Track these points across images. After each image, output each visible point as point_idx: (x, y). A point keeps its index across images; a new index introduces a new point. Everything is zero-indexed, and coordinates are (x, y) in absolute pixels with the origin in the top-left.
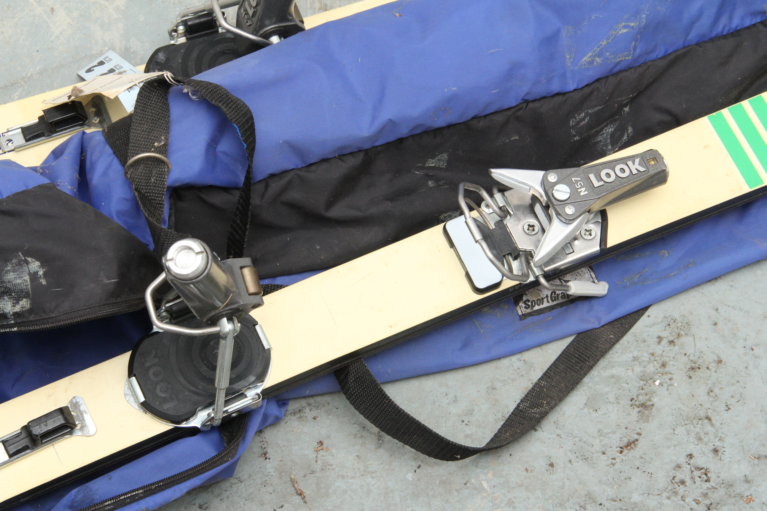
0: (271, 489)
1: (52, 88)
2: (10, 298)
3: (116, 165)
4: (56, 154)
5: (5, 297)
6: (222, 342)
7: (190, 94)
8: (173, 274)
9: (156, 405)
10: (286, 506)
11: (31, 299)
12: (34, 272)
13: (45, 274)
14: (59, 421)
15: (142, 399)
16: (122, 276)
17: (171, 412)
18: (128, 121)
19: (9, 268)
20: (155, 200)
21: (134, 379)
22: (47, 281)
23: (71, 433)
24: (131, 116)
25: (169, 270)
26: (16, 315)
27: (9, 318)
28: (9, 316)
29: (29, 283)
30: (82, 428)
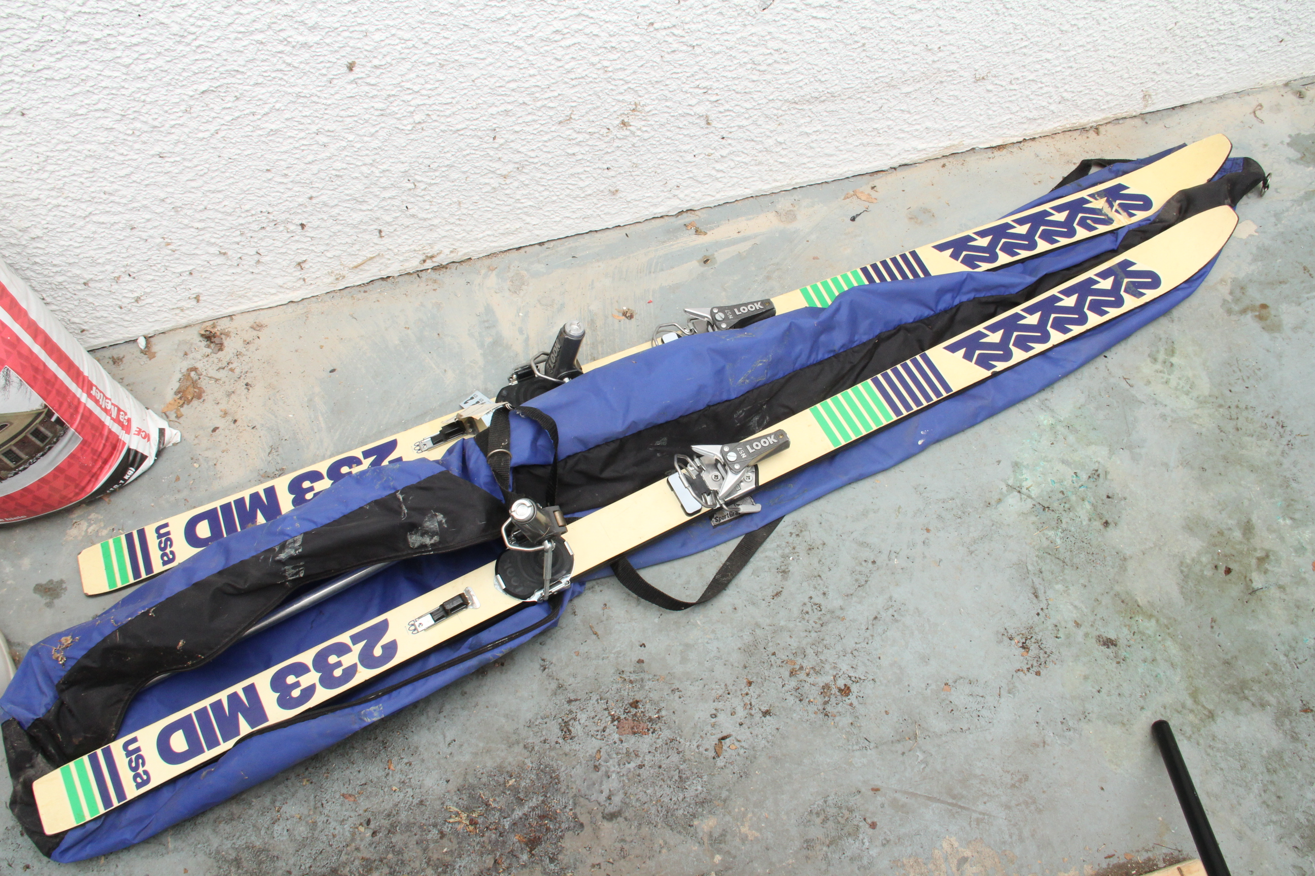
0: (579, 632)
1: (446, 414)
2: (428, 536)
3: (482, 456)
4: (450, 451)
5: (425, 536)
6: (546, 554)
7: (520, 415)
8: (516, 519)
9: (512, 590)
10: (588, 641)
11: (439, 536)
12: (440, 521)
13: (446, 522)
14: (460, 601)
15: (504, 587)
16: (489, 520)
17: (521, 594)
18: (487, 432)
19: (427, 519)
20: (504, 475)
21: (498, 576)
22: (447, 526)
23: (466, 607)
24: (488, 429)
25: (513, 517)
26: (432, 545)
28: (428, 546)
29: (438, 527)
30: (473, 604)
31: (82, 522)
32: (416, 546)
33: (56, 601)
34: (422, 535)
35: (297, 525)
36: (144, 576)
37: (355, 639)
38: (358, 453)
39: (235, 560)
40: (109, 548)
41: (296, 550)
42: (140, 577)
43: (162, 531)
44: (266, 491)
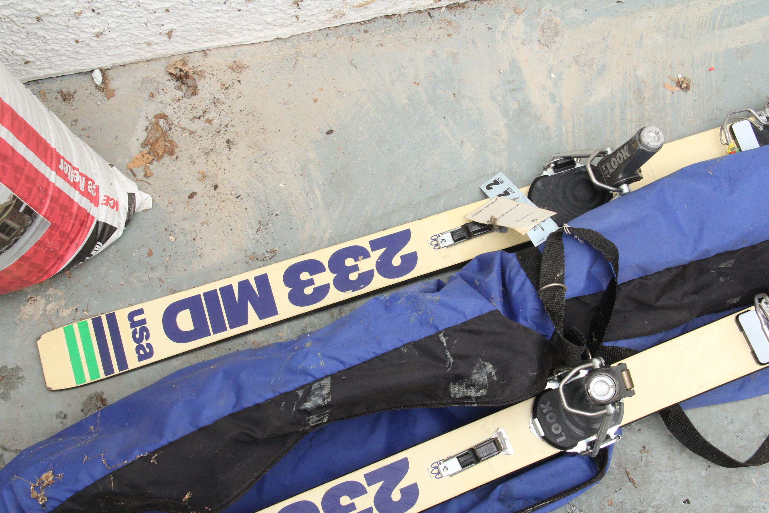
0: (613, 477)
2: (474, 388)
5: (471, 388)
6: (607, 417)
7: (579, 239)
9: (552, 438)
10: (623, 488)
11: (487, 390)
12: (490, 373)
13: (496, 373)
14: (492, 445)
18: (536, 254)
19: (475, 371)
20: (557, 313)
21: (536, 420)
22: (497, 378)
23: (499, 453)
26: (477, 398)
27: (472, 399)
28: (472, 398)
29: (487, 380)
31: (39, 298)
32: (458, 396)
33: (12, 392)
34: (467, 387)
35: (322, 363)
36: (117, 371)
38: (364, 242)
40: (73, 334)
41: (324, 399)
42: (113, 372)
43: (136, 318)
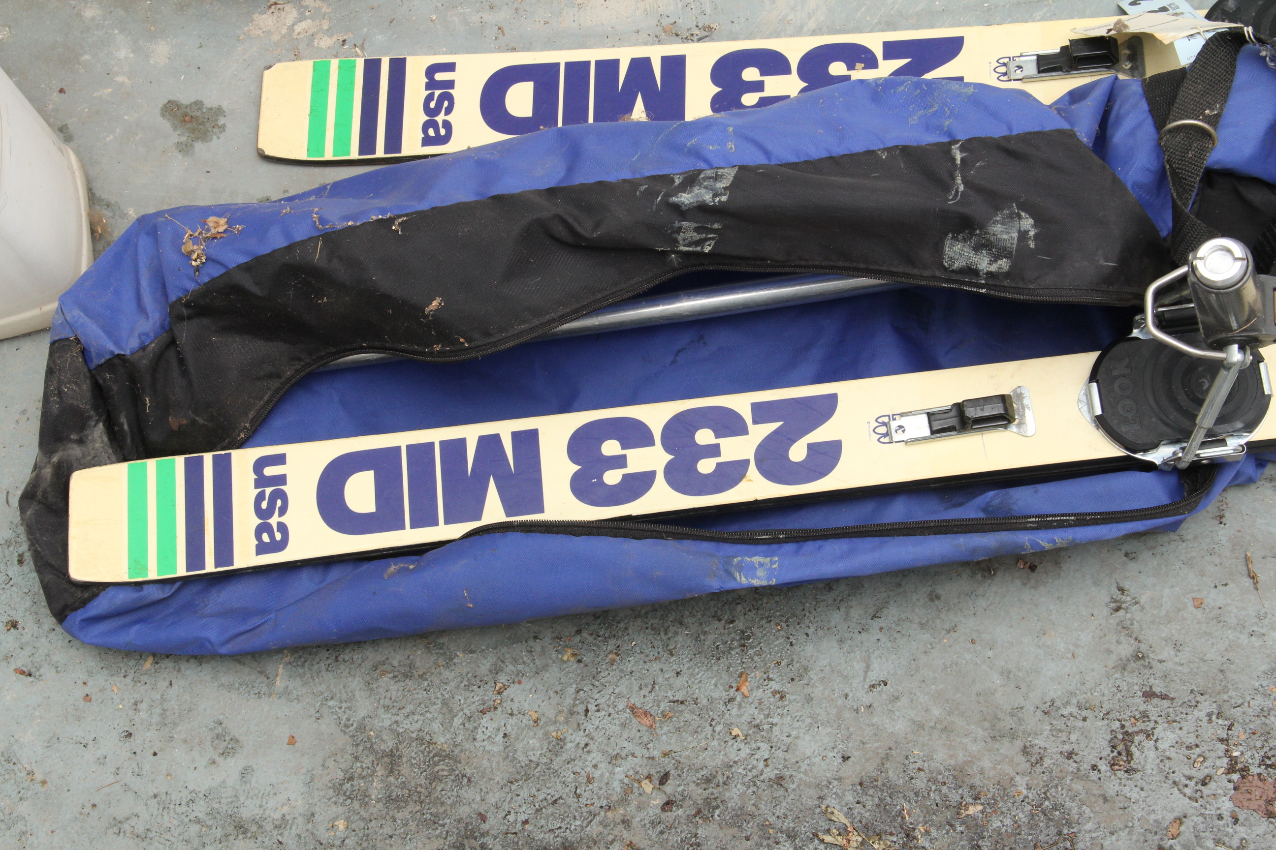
0: (1217, 560)
1: (1082, 15)
2: (988, 254)
3: (1149, 126)
4: (1075, 96)
5: (983, 251)
6: (1223, 373)
7: (1268, 59)
8: (1197, 275)
9: (1114, 423)
10: (1231, 585)
11: (1012, 261)
12: (1025, 231)
13: (1036, 236)
14: (998, 410)
15: (1098, 411)
16: (1123, 261)
17: (1130, 437)
18: (1178, 77)
19: (998, 219)
20: (1186, 180)
21: (1094, 385)
22: (1036, 245)
23: (1005, 427)
24: (1183, 71)
26: (990, 274)
27: (980, 277)
28: (981, 273)
29: (1015, 241)
30: (1019, 425)
31: (288, 7)
32: (956, 266)
33: (199, 146)
34: (977, 249)
35: (731, 145)
36: (380, 152)
37: (761, 413)
38: (874, 42)
39: (580, 179)
40: (327, 76)
41: (715, 195)
42: (373, 152)
43: (439, 76)
44: (665, 60)
